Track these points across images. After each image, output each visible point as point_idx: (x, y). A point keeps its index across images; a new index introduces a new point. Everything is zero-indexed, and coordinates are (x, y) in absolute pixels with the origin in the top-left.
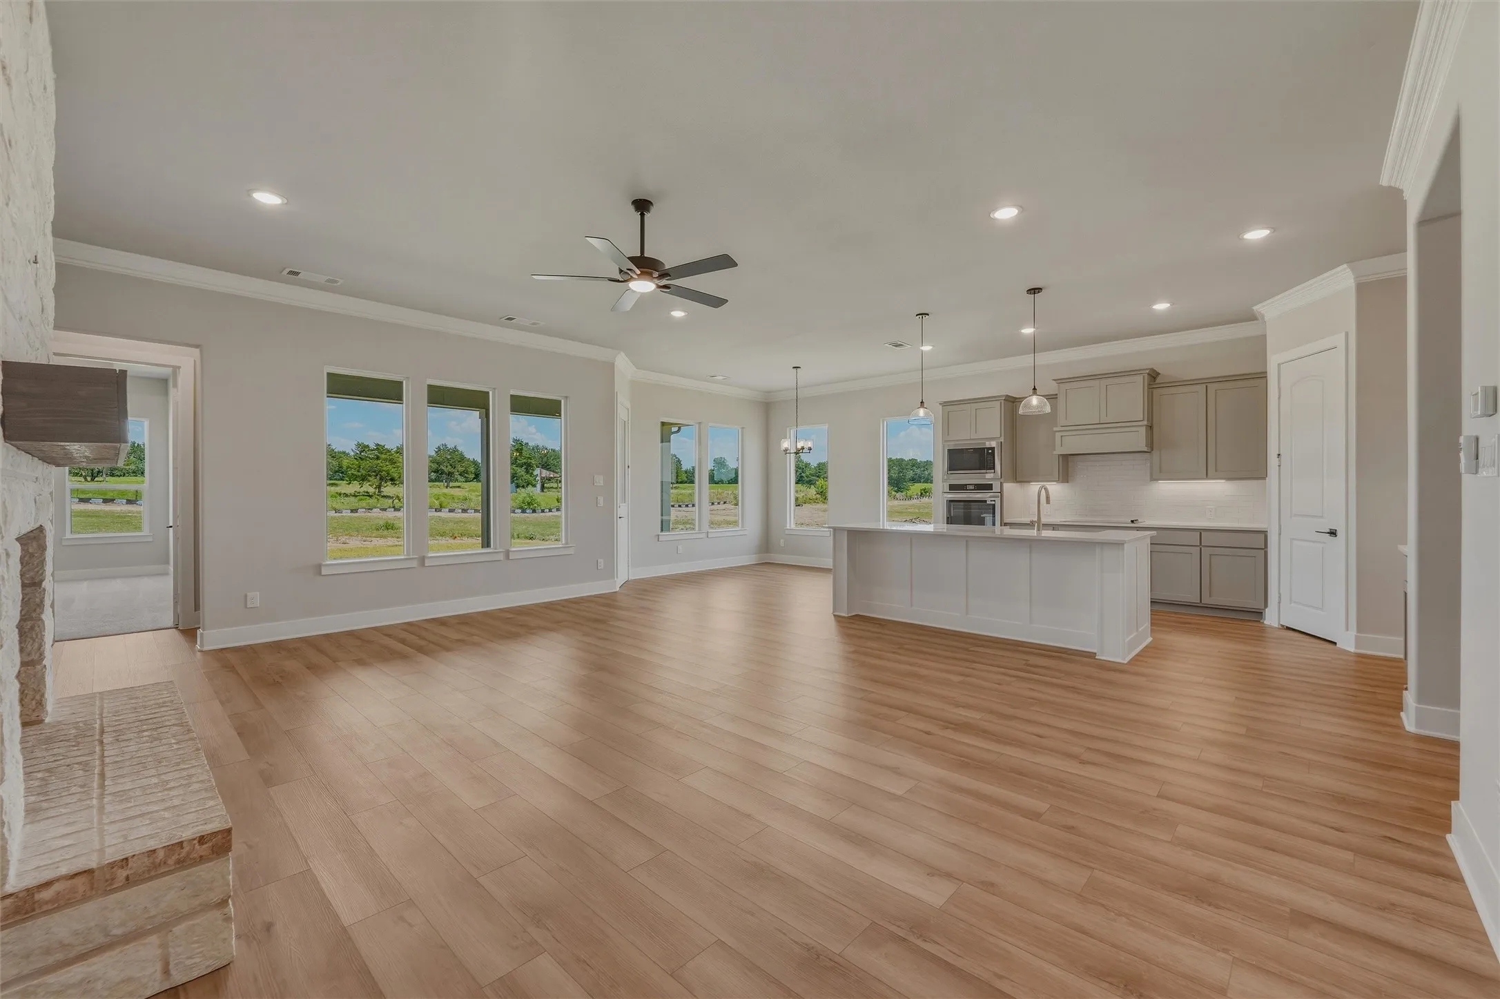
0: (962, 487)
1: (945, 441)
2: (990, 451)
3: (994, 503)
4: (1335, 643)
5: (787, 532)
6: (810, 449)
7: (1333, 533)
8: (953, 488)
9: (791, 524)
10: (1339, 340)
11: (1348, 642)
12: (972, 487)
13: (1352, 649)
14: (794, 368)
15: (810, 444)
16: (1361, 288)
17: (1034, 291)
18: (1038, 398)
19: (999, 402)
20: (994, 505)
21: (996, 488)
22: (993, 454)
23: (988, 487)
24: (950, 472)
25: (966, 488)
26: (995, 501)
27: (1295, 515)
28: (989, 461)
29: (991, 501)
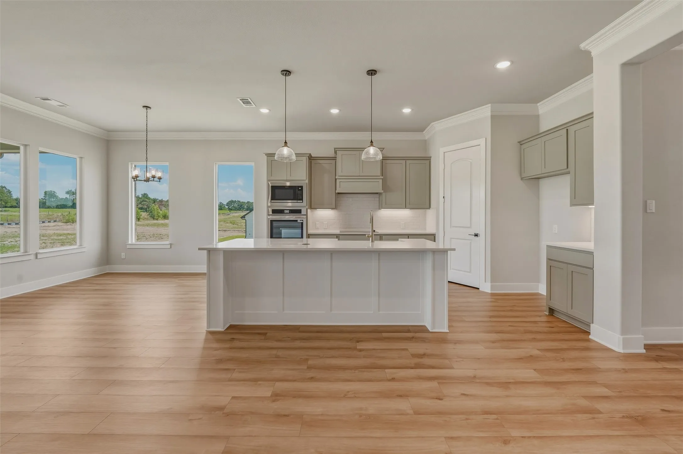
0: (281, 212)
1: (268, 180)
2: (300, 188)
3: (302, 222)
4: (479, 289)
5: (128, 247)
6: (160, 178)
7: (476, 235)
8: (275, 212)
9: (132, 239)
10: (482, 142)
11: (486, 287)
12: (286, 211)
13: (490, 292)
14: (144, 107)
15: (159, 174)
16: (494, 118)
17: (372, 72)
18: (373, 149)
19: (305, 157)
20: (302, 223)
21: (303, 212)
22: (302, 190)
23: (299, 211)
24: (272, 201)
25: (284, 212)
26: (303, 220)
27: (454, 227)
28: (300, 195)
29: (300, 220)
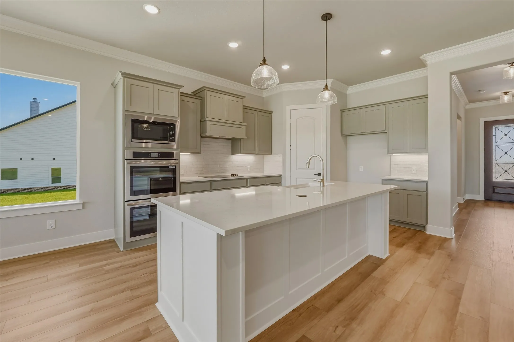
0: (145, 155)
1: (126, 111)
2: (172, 127)
3: (175, 168)
7: (319, 175)
8: (137, 155)
12: (152, 155)
19: (178, 90)
20: (174, 170)
21: (175, 156)
22: (174, 128)
23: (169, 155)
24: (133, 140)
25: (150, 155)
26: (175, 166)
27: (299, 169)
28: (172, 134)
29: (172, 166)
